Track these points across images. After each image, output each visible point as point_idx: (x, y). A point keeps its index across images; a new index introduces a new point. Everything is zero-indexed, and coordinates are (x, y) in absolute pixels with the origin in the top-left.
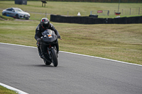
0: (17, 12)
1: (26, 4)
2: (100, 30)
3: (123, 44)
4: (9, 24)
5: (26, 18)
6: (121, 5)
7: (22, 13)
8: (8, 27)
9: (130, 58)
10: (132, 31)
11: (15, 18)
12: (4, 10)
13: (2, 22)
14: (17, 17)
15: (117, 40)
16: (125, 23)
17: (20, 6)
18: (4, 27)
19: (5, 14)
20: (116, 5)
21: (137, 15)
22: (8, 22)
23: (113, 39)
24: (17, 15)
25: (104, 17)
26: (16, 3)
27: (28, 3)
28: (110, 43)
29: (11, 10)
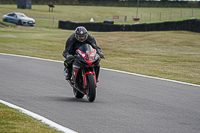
0: (19, 18)
1: (30, 8)
2: (116, 38)
3: (143, 54)
4: (10, 32)
5: (31, 24)
6: (140, 9)
7: (26, 18)
8: (10, 35)
9: (150, 71)
10: (153, 40)
11: (17, 24)
12: (5, 16)
13: (3, 29)
14: (20, 23)
15: (136, 50)
16: (144, 31)
17: (24, 10)
18: (5, 35)
19: (6, 20)
20: (135, 9)
21: (158, 22)
22: (9, 29)
23: (131, 49)
24: (20, 21)
25: (121, 24)
26: (19, 7)
27: (33, 7)
28: (128, 54)
29: (13, 15)
